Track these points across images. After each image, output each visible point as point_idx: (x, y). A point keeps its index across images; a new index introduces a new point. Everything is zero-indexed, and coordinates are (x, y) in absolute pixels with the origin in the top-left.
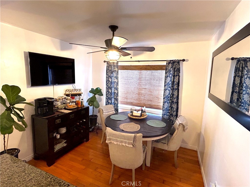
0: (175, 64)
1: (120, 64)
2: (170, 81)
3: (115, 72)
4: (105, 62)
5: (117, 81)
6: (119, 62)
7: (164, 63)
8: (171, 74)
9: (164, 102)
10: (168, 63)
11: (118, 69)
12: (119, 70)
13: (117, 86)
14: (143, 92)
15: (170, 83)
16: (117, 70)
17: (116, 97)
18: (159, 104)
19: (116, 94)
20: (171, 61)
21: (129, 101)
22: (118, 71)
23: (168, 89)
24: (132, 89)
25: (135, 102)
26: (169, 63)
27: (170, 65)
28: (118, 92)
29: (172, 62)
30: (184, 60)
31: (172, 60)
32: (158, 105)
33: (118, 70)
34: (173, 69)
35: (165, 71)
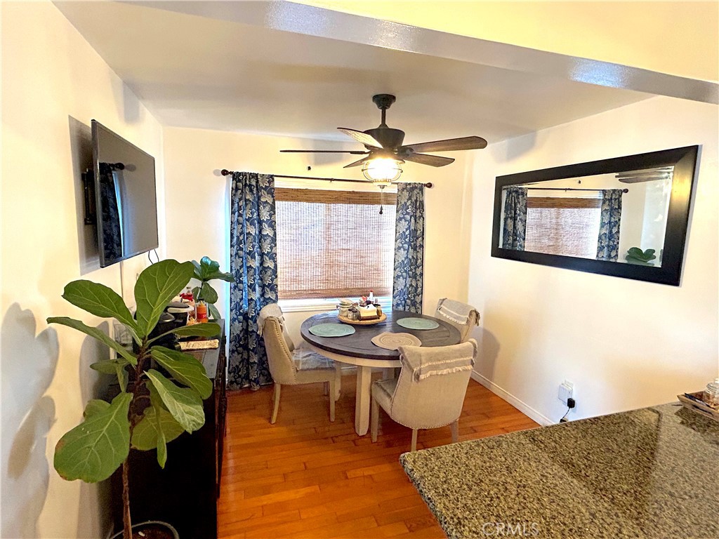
0: (415, 192)
1: (278, 183)
2: (407, 230)
3: (264, 207)
4: (224, 173)
5: (271, 234)
6: (275, 178)
7: (393, 189)
8: (408, 213)
9: (396, 278)
10: (400, 188)
11: (273, 197)
12: (276, 202)
13: (271, 248)
14: (342, 259)
15: (406, 233)
16: (270, 201)
17: (272, 279)
19: (271, 271)
20: (406, 184)
22: (274, 203)
23: (403, 247)
25: (322, 286)
26: (403, 189)
27: (406, 194)
28: (276, 266)
29: (408, 186)
30: (430, 185)
31: (410, 184)
33: (274, 200)
34: (412, 202)
35: (396, 206)
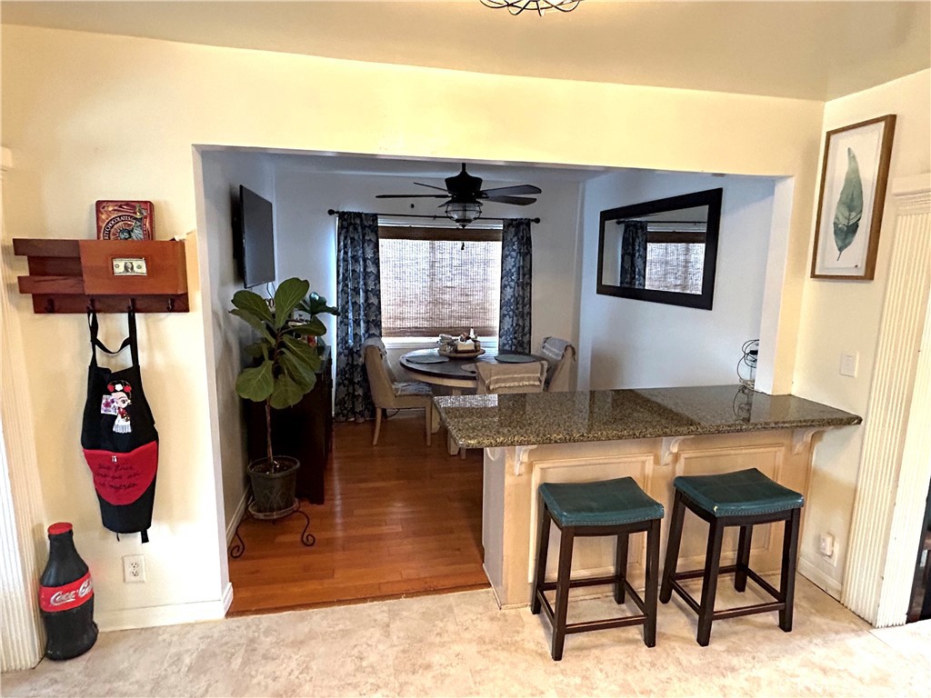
0: (521, 227)
1: (382, 222)
2: (513, 267)
3: (368, 245)
4: (331, 212)
5: (375, 271)
6: (378, 216)
7: (498, 225)
8: (514, 250)
9: (502, 317)
10: (506, 224)
11: (376, 235)
12: (380, 240)
13: (375, 285)
14: (447, 297)
15: (513, 271)
16: (374, 239)
17: (376, 316)
18: (488, 323)
19: (375, 307)
20: (512, 220)
21: (408, 324)
22: (377, 240)
23: (509, 285)
24: (418, 291)
25: (426, 324)
26: (509, 225)
27: (512, 230)
28: (380, 303)
29: (514, 222)
30: (537, 221)
31: (516, 220)
32: (484, 327)
33: (378, 238)
34: (518, 239)
35: (501, 243)
